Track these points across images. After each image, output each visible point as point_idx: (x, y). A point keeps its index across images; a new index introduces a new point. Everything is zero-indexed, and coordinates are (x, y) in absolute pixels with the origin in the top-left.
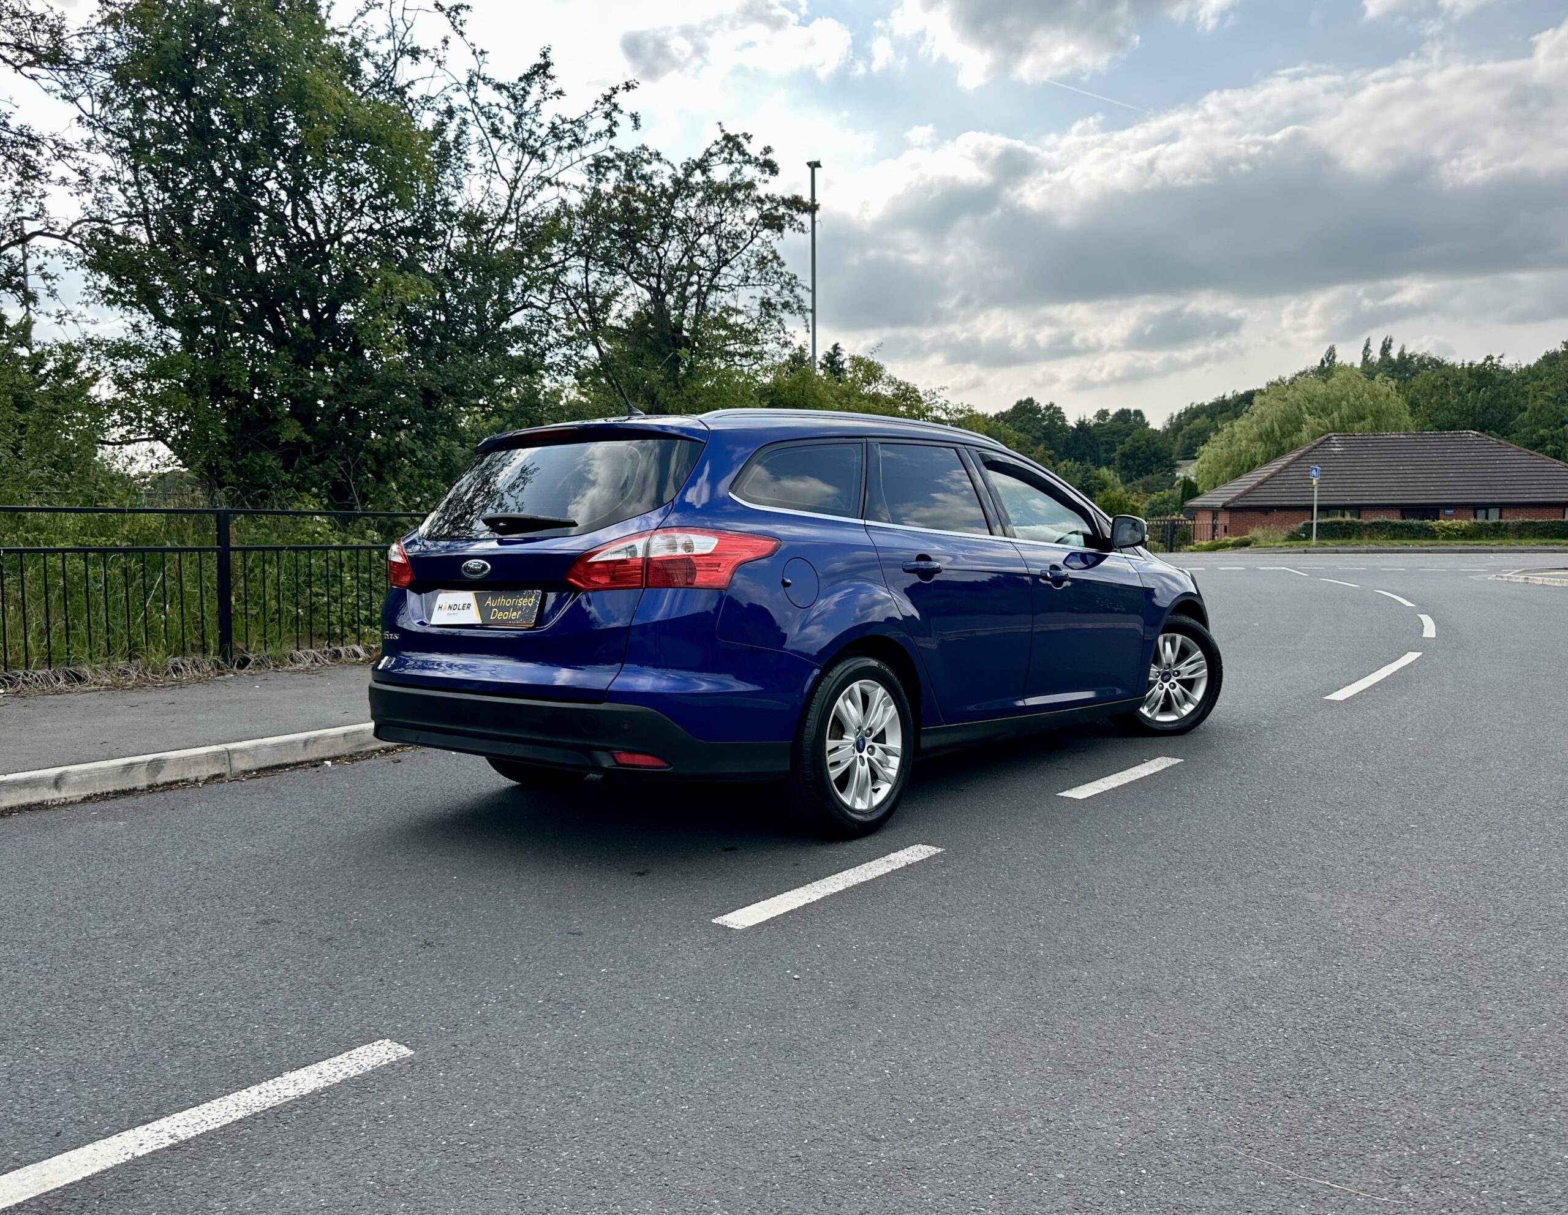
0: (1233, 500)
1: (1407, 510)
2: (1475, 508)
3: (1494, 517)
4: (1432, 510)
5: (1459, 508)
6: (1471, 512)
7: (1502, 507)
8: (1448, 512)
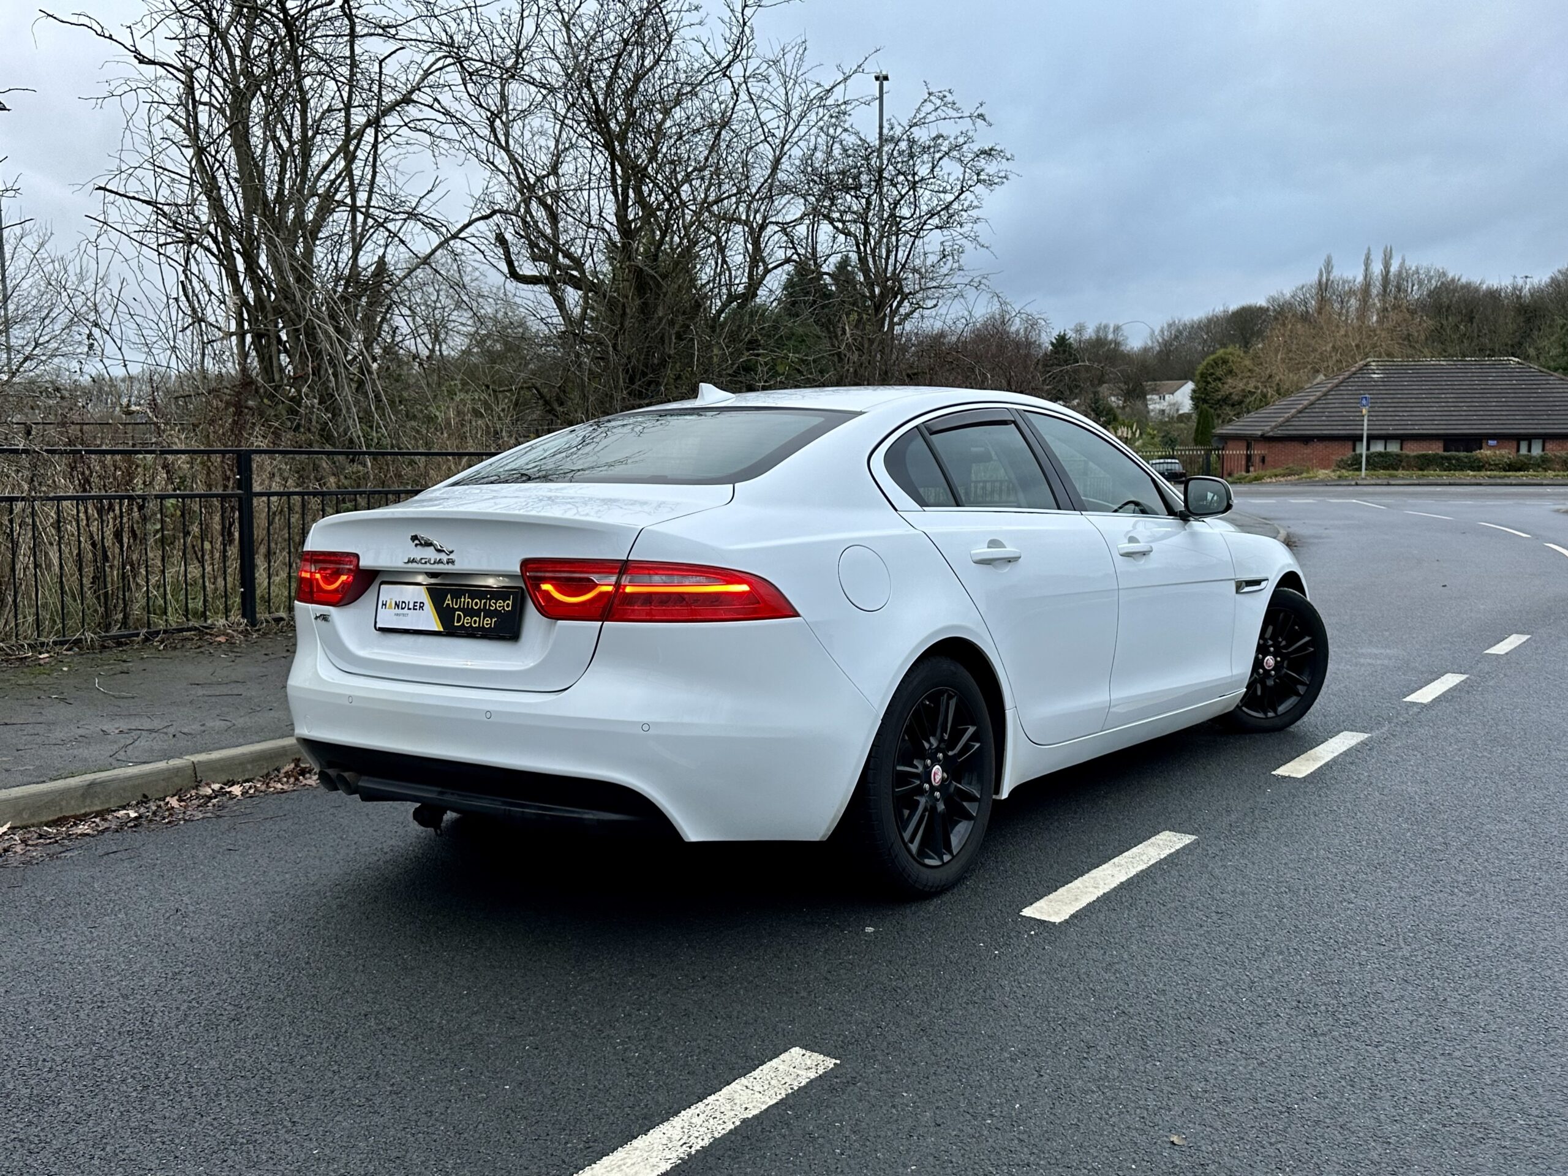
0: (1272, 430)
1: (1451, 441)
2: (1518, 438)
3: (1537, 451)
4: (1474, 441)
5: (1501, 438)
6: (1515, 444)
7: (1545, 438)
8: (1491, 442)
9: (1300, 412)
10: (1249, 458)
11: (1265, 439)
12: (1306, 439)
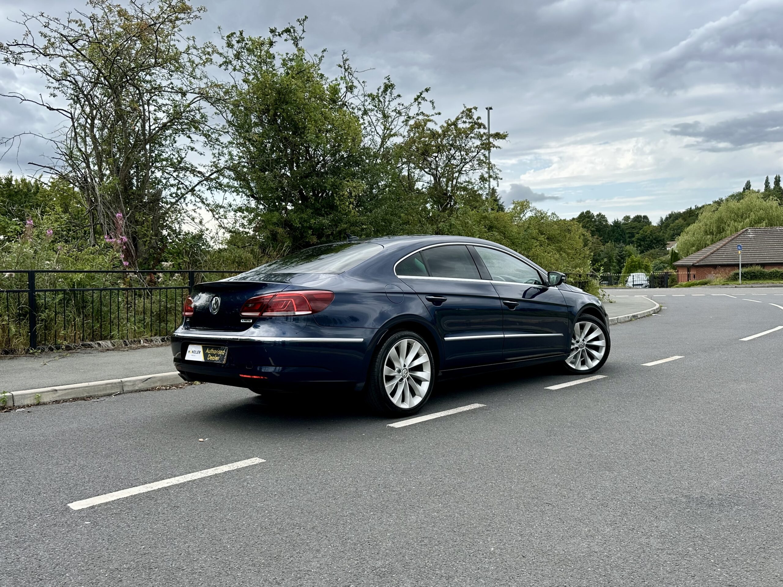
0: (698, 262)
9: (712, 254)
10: (689, 276)
11: (694, 266)
12: (715, 266)
